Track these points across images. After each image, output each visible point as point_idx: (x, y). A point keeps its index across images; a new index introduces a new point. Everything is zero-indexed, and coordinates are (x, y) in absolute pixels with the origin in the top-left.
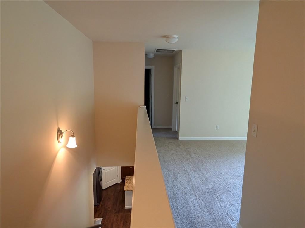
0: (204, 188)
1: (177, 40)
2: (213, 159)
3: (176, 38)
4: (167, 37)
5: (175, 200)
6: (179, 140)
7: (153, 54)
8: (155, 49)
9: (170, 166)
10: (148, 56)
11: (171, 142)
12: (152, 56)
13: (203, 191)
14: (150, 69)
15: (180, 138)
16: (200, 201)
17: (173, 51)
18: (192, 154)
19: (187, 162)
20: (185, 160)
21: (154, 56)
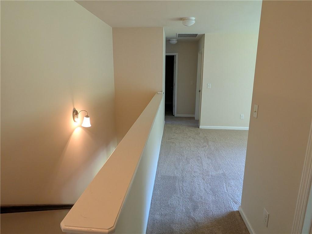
0: (214, 173)
1: (194, 22)
2: (231, 147)
3: (193, 20)
4: (184, 20)
5: (182, 181)
6: (200, 128)
7: (176, 40)
8: (177, 34)
9: (184, 152)
10: (170, 42)
11: (191, 130)
12: (174, 41)
13: (212, 176)
14: (174, 56)
15: (200, 127)
16: (207, 184)
17: (196, 35)
18: (210, 141)
19: (202, 149)
20: (201, 147)
21: (177, 42)
